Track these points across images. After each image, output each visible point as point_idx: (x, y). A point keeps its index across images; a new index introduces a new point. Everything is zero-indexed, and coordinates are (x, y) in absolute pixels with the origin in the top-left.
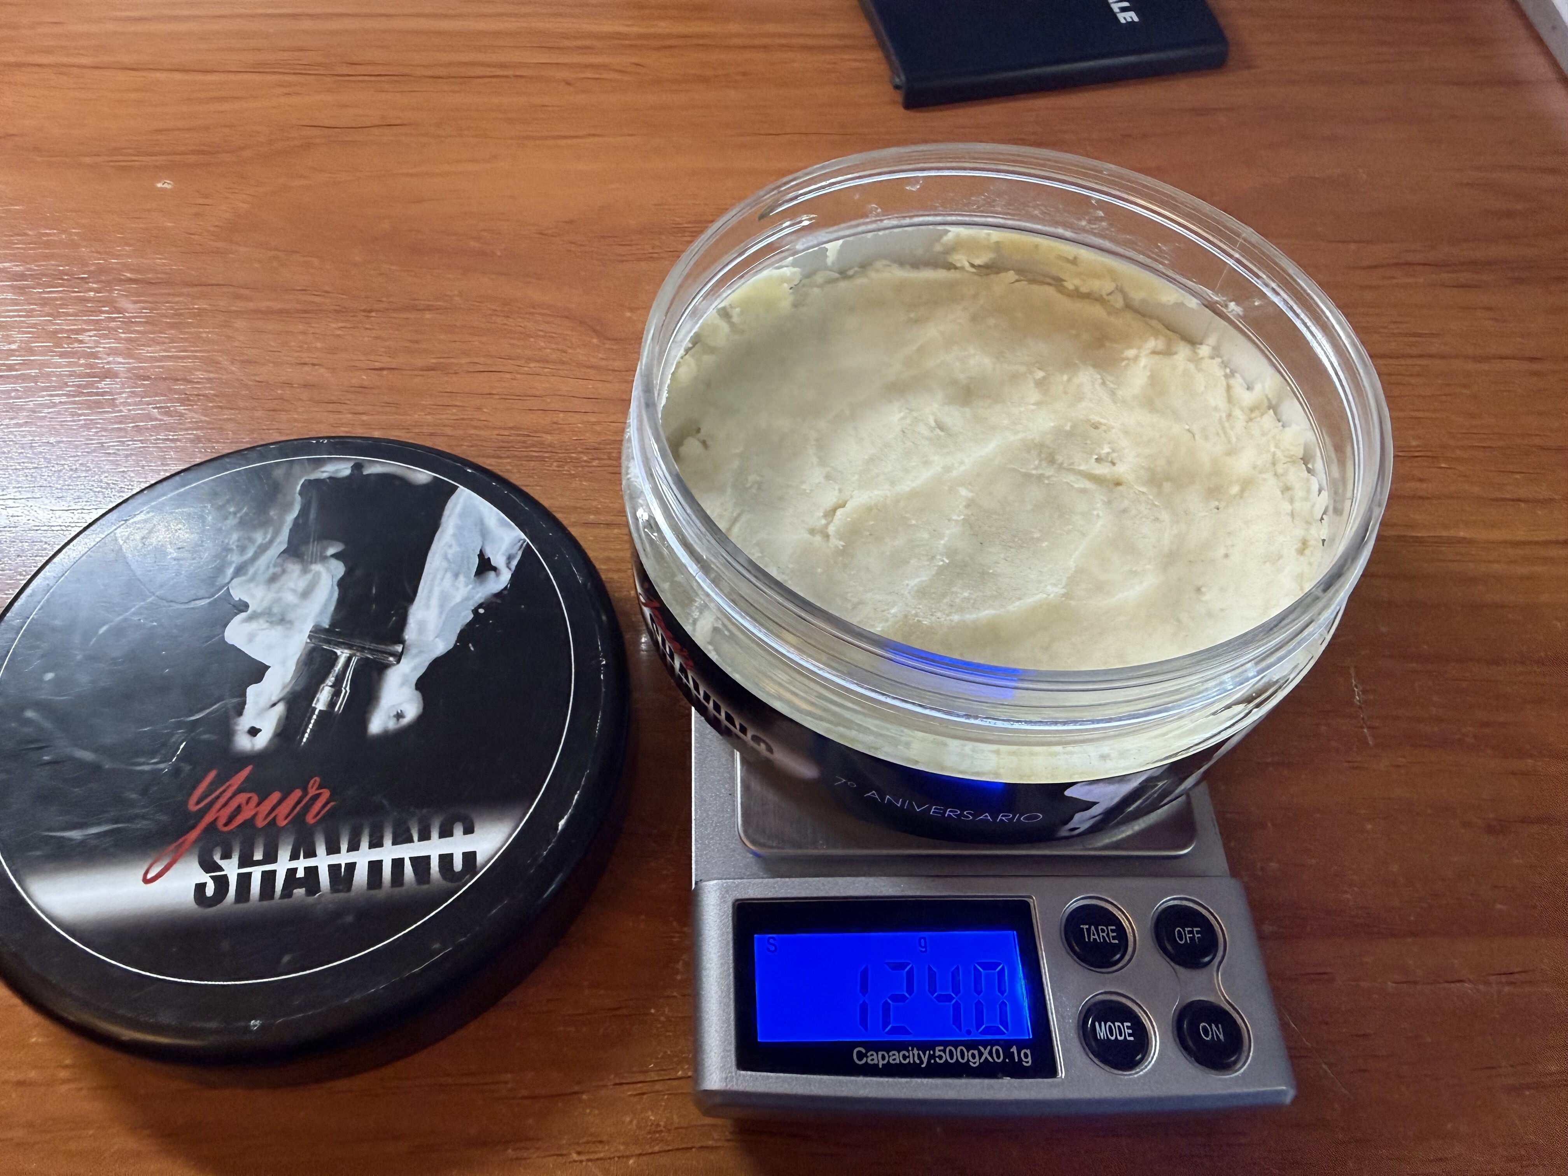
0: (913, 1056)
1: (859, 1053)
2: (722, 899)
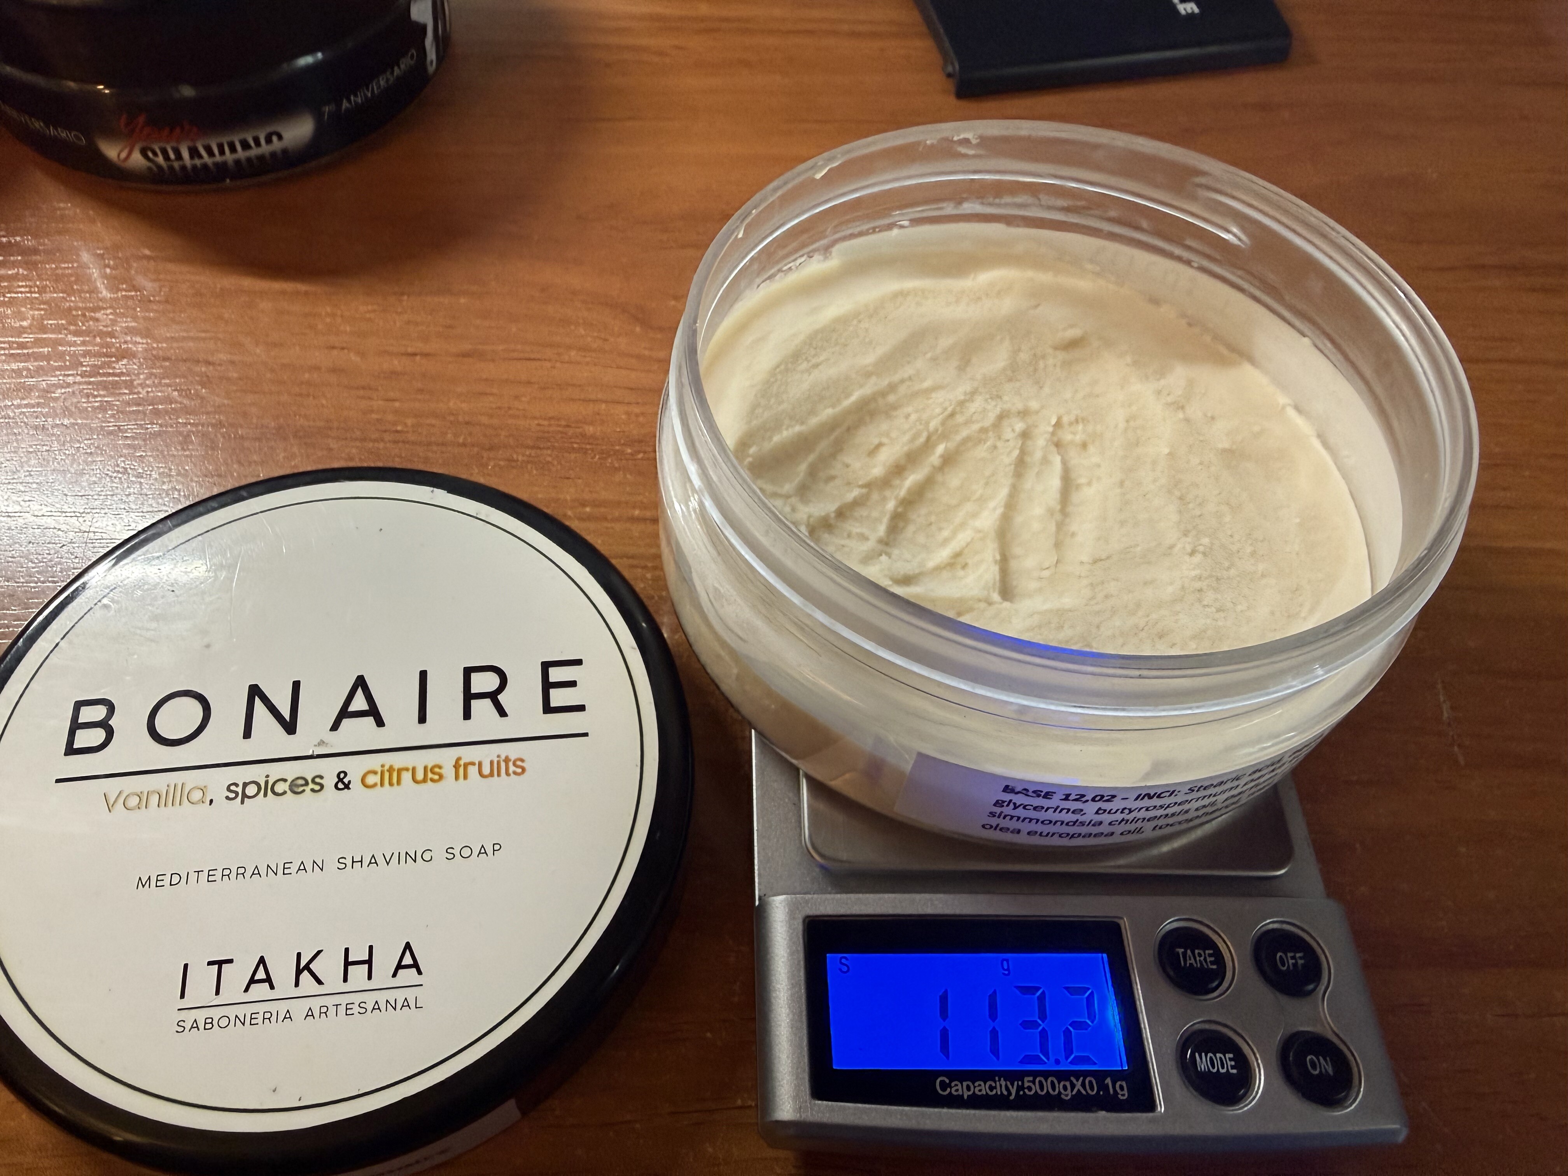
0: (1001, 1086)
2: (791, 915)
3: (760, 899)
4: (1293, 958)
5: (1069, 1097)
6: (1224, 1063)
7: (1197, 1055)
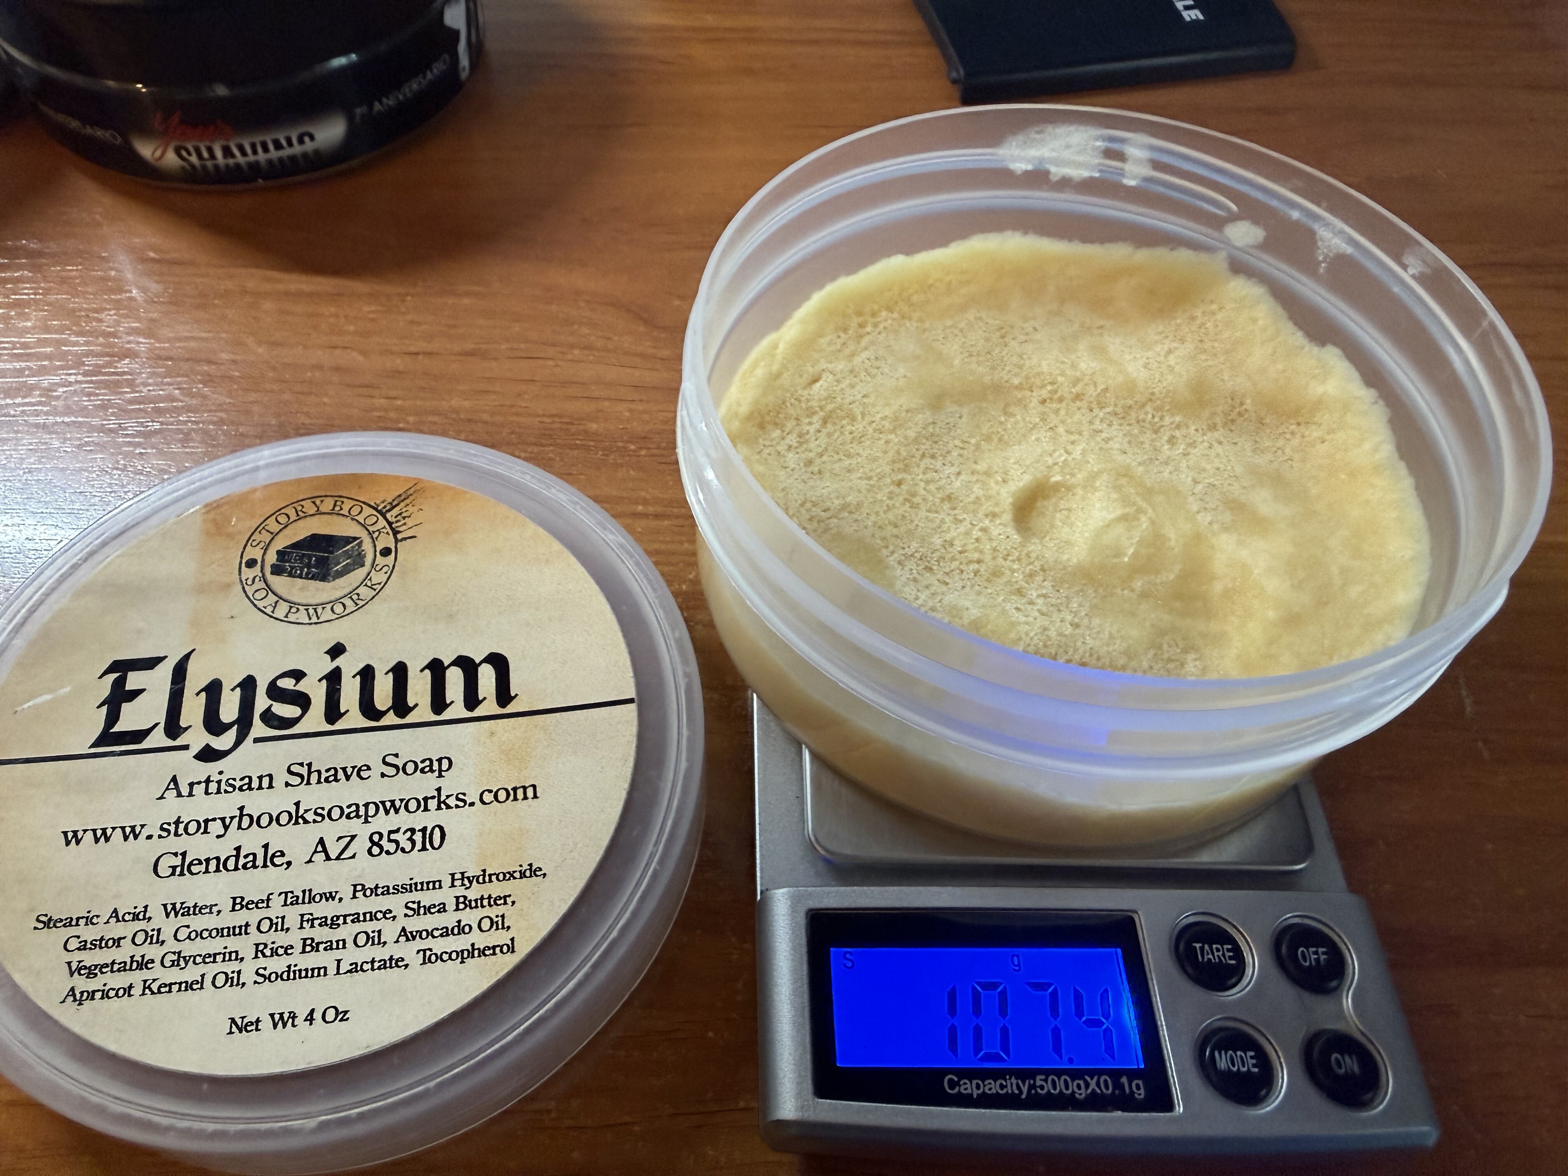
0: (1012, 1085)
1: (950, 1080)
2: (793, 909)
3: (762, 892)
4: (1316, 953)
5: (1083, 1095)
6: (1245, 1062)
7: (1217, 1054)
